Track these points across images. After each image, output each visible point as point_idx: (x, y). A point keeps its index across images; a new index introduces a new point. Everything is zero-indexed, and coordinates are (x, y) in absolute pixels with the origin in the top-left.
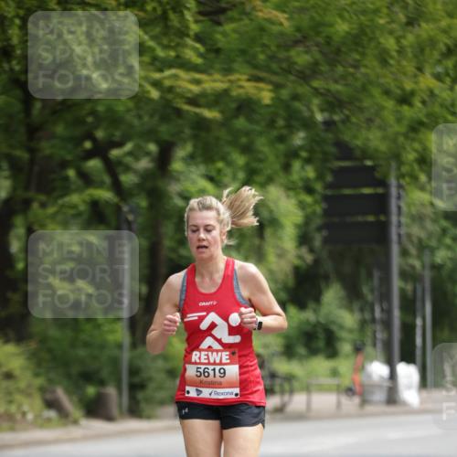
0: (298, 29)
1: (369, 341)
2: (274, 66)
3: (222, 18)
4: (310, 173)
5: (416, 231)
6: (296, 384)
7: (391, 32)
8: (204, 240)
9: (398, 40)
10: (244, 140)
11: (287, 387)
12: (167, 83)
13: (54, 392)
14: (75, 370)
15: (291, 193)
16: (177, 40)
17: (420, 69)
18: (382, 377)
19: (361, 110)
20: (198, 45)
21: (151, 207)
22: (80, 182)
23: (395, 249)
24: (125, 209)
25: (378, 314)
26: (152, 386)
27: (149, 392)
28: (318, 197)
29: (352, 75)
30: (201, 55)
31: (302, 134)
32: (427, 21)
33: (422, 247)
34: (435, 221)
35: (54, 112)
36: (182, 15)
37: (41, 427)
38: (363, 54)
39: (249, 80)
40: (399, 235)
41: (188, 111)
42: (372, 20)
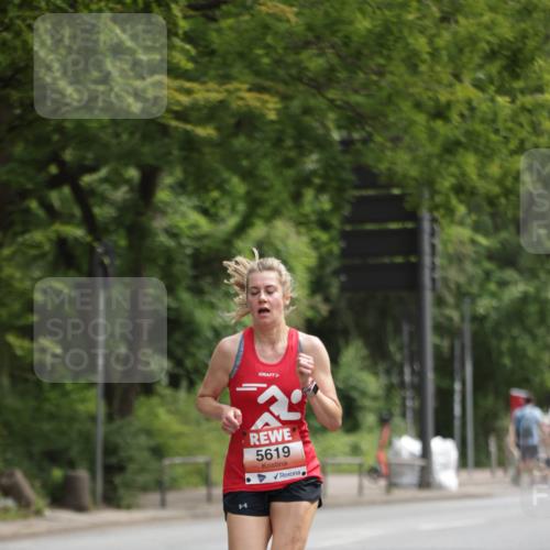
0: (310, 28)
1: (397, 411)
2: (282, 73)
3: (217, 13)
4: (326, 204)
5: (454, 275)
7: (423, 31)
8: (265, 302)
9: (430, 40)
13: (11, 475)
14: (38, 448)
15: (303, 229)
17: (457, 77)
18: (412, 455)
19: (387, 127)
20: (188, 47)
21: (131, 246)
23: (428, 297)
25: (408, 377)
26: (132, 467)
27: (129, 475)
28: (334, 233)
29: (376, 83)
30: (191, 59)
31: (315, 156)
32: (466, 16)
33: (461, 294)
34: (476, 262)
36: (169, 9)
38: (389, 58)
39: (250, 90)
40: (433, 280)
41: (176, 128)
42: (399, 16)
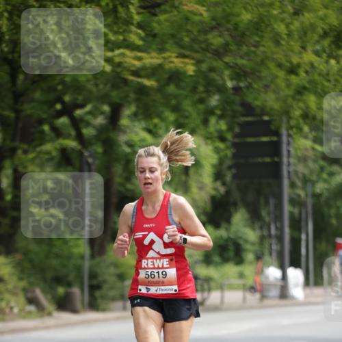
0: (214, 19)
1: (266, 252)
2: (196, 46)
3: (157, 10)
4: (223, 126)
5: (301, 169)
6: (213, 284)
7: (282, 20)
8: (149, 178)
9: (287, 26)
10: (174, 102)
11: (206, 286)
12: (117, 60)
13: (33, 292)
14: (49, 275)
15: (209, 142)
16: (124, 27)
17: (304, 48)
18: (276, 279)
19: (260, 78)
20: (140, 31)
21: (105, 152)
22: (52, 135)
23: (286, 182)
24: (86, 154)
25: (273, 231)
26: (106, 286)
27: (104, 291)
28: (229, 144)
29: (254, 52)
30: (142, 39)
31: (216, 97)
32: (309, 11)
33: (306, 181)
34: (315, 161)
35: (33, 82)
36: (128, 8)
37: (24, 318)
38: (262, 37)
39: (177, 57)
40: (289, 172)
41: (132, 81)
42: (268, 11)
